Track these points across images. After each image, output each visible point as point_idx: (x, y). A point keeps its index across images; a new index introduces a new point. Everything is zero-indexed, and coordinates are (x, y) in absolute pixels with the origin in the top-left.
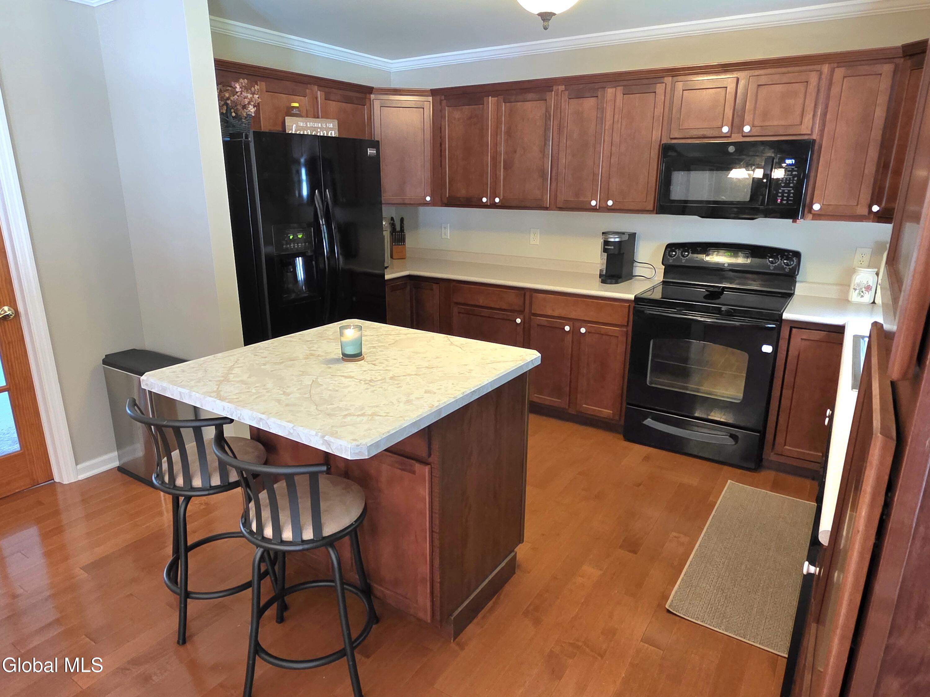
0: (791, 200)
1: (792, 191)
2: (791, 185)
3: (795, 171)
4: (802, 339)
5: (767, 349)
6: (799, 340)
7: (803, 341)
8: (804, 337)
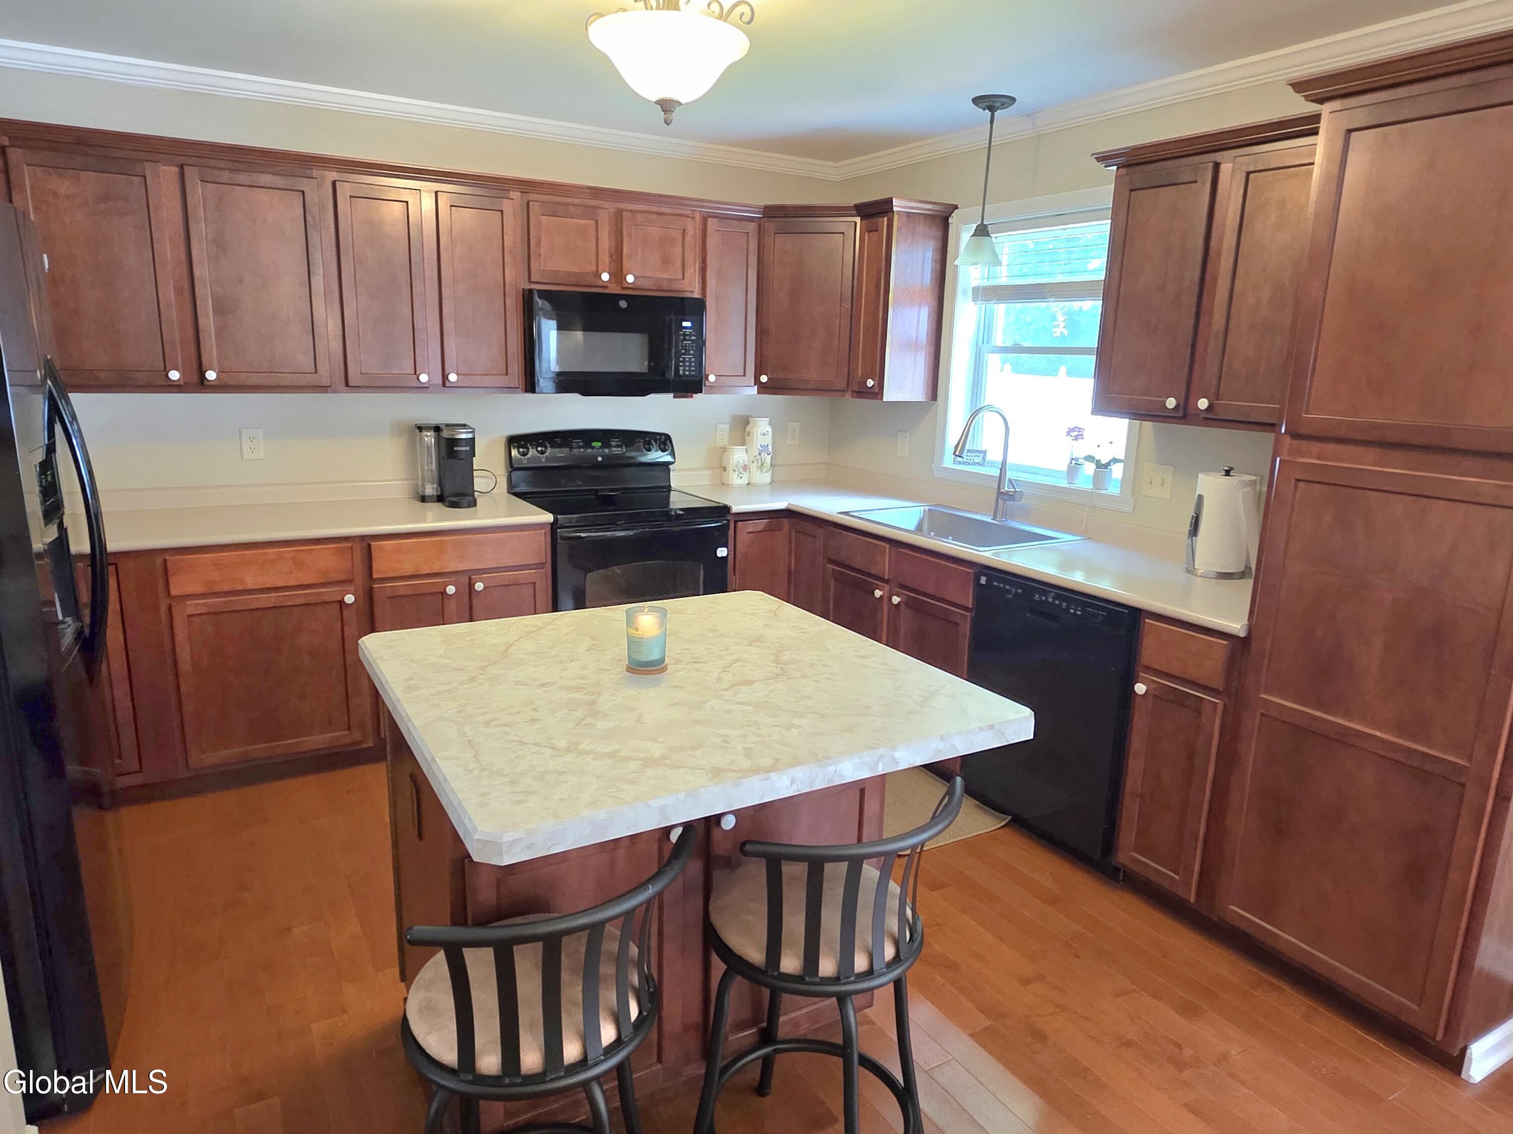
0: (693, 371)
1: (693, 360)
2: (692, 352)
3: (694, 336)
4: (748, 533)
5: (722, 552)
6: (746, 534)
7: (750, 535)
8: (749, 530)
